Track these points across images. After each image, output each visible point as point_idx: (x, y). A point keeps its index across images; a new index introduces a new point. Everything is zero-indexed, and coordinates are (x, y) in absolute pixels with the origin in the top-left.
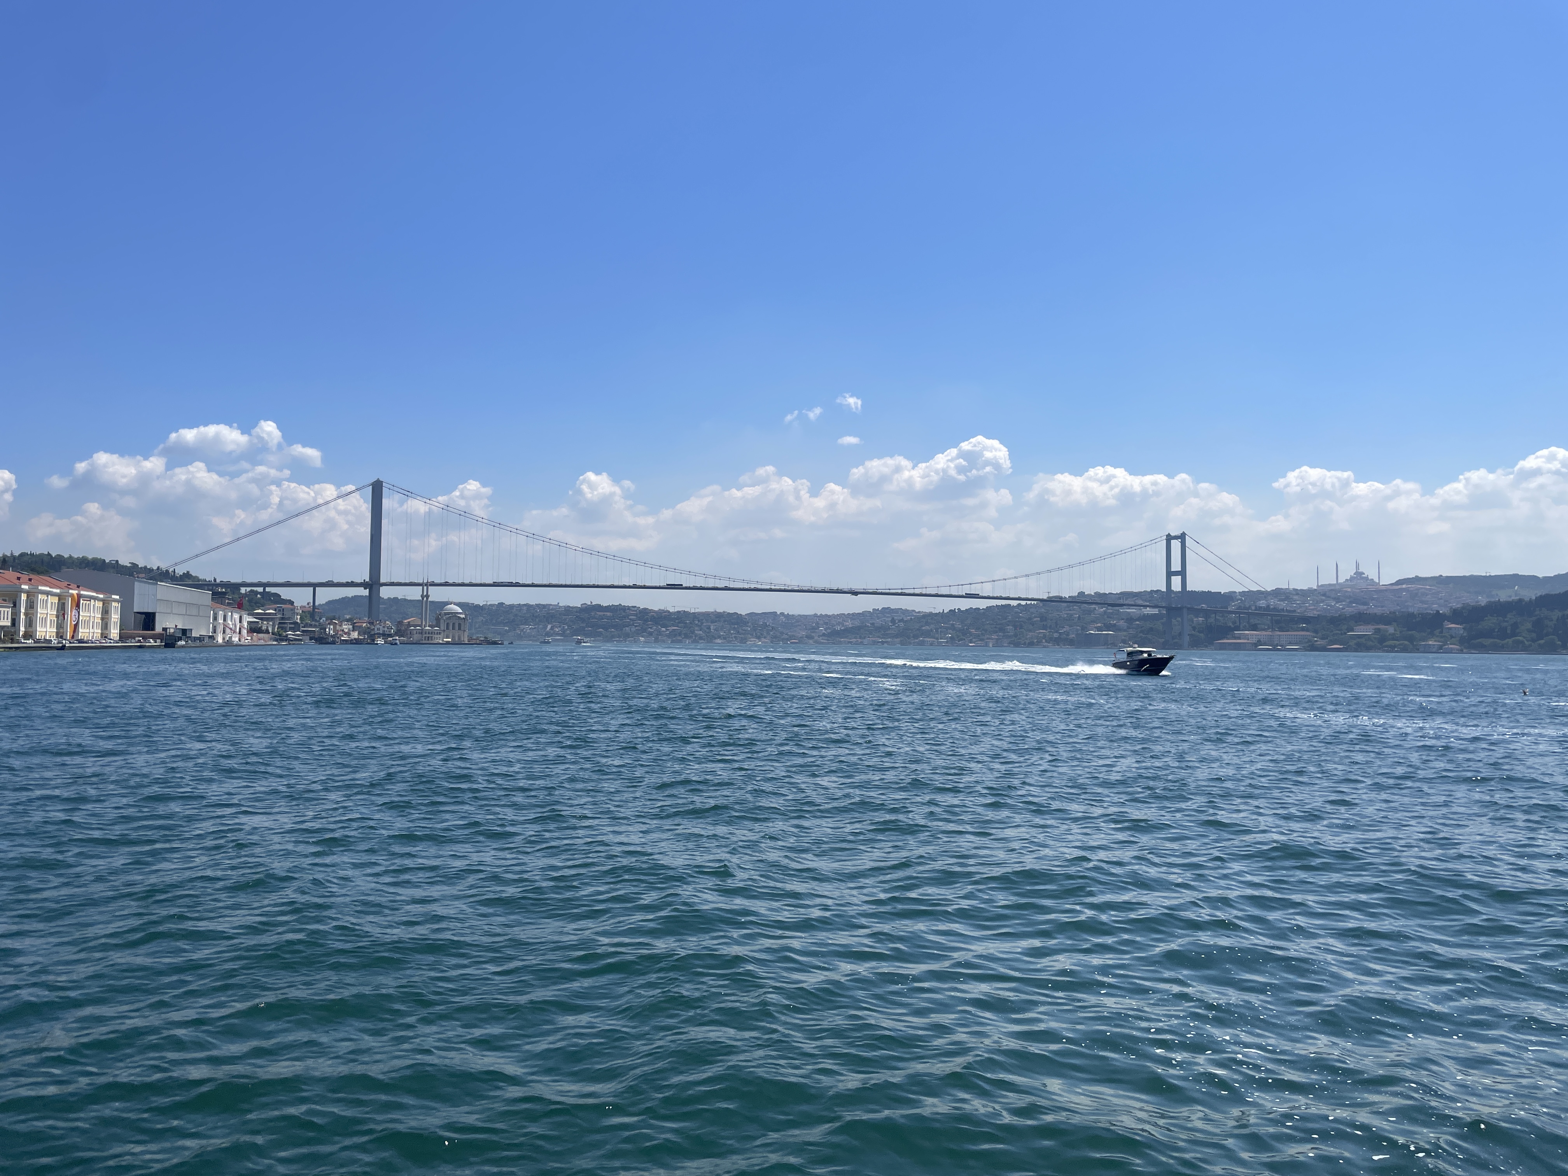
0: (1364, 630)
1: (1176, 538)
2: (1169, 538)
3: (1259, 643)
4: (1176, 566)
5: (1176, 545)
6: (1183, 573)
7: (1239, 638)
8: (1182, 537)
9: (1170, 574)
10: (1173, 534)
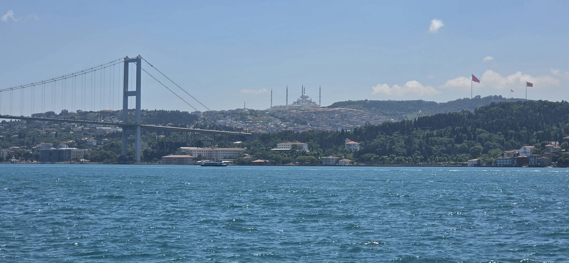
0: (285, 147)
1: (132, 60)
2: (127, 61)
3: (200, 158)
4: (132, 87)
5: (132, 67)
6: (137, 93)
7: (184, 154)
8: (138, 61)
9: (127, 94)
10: (130, 57)
